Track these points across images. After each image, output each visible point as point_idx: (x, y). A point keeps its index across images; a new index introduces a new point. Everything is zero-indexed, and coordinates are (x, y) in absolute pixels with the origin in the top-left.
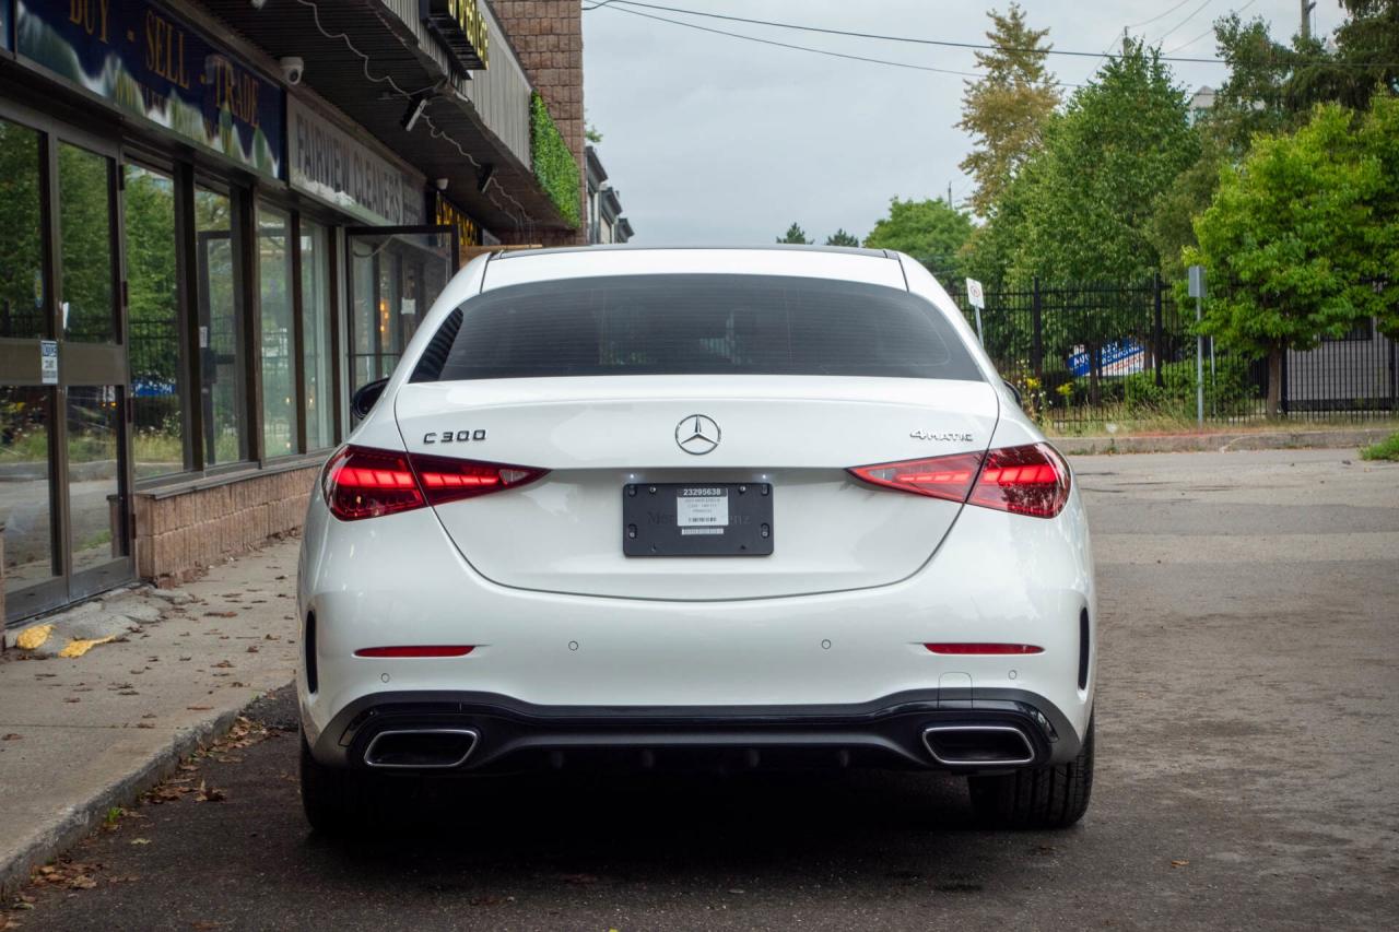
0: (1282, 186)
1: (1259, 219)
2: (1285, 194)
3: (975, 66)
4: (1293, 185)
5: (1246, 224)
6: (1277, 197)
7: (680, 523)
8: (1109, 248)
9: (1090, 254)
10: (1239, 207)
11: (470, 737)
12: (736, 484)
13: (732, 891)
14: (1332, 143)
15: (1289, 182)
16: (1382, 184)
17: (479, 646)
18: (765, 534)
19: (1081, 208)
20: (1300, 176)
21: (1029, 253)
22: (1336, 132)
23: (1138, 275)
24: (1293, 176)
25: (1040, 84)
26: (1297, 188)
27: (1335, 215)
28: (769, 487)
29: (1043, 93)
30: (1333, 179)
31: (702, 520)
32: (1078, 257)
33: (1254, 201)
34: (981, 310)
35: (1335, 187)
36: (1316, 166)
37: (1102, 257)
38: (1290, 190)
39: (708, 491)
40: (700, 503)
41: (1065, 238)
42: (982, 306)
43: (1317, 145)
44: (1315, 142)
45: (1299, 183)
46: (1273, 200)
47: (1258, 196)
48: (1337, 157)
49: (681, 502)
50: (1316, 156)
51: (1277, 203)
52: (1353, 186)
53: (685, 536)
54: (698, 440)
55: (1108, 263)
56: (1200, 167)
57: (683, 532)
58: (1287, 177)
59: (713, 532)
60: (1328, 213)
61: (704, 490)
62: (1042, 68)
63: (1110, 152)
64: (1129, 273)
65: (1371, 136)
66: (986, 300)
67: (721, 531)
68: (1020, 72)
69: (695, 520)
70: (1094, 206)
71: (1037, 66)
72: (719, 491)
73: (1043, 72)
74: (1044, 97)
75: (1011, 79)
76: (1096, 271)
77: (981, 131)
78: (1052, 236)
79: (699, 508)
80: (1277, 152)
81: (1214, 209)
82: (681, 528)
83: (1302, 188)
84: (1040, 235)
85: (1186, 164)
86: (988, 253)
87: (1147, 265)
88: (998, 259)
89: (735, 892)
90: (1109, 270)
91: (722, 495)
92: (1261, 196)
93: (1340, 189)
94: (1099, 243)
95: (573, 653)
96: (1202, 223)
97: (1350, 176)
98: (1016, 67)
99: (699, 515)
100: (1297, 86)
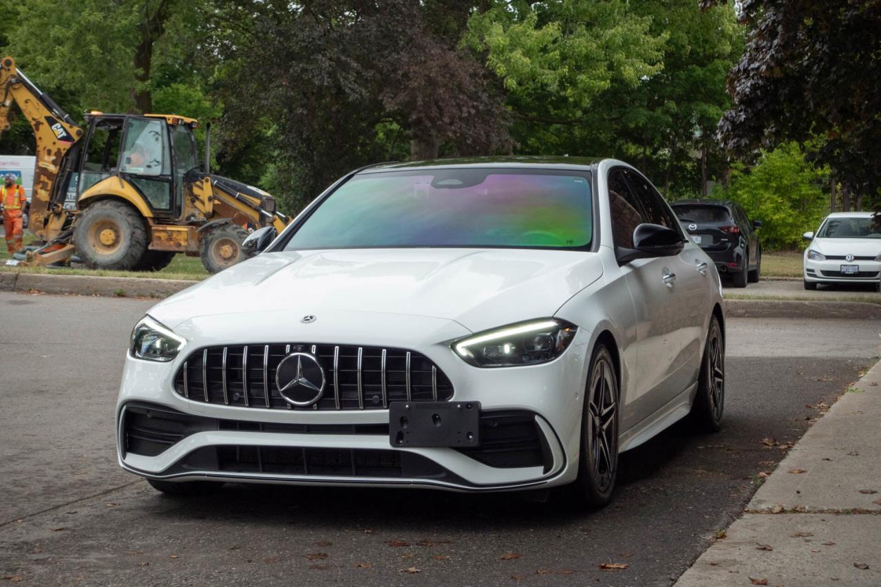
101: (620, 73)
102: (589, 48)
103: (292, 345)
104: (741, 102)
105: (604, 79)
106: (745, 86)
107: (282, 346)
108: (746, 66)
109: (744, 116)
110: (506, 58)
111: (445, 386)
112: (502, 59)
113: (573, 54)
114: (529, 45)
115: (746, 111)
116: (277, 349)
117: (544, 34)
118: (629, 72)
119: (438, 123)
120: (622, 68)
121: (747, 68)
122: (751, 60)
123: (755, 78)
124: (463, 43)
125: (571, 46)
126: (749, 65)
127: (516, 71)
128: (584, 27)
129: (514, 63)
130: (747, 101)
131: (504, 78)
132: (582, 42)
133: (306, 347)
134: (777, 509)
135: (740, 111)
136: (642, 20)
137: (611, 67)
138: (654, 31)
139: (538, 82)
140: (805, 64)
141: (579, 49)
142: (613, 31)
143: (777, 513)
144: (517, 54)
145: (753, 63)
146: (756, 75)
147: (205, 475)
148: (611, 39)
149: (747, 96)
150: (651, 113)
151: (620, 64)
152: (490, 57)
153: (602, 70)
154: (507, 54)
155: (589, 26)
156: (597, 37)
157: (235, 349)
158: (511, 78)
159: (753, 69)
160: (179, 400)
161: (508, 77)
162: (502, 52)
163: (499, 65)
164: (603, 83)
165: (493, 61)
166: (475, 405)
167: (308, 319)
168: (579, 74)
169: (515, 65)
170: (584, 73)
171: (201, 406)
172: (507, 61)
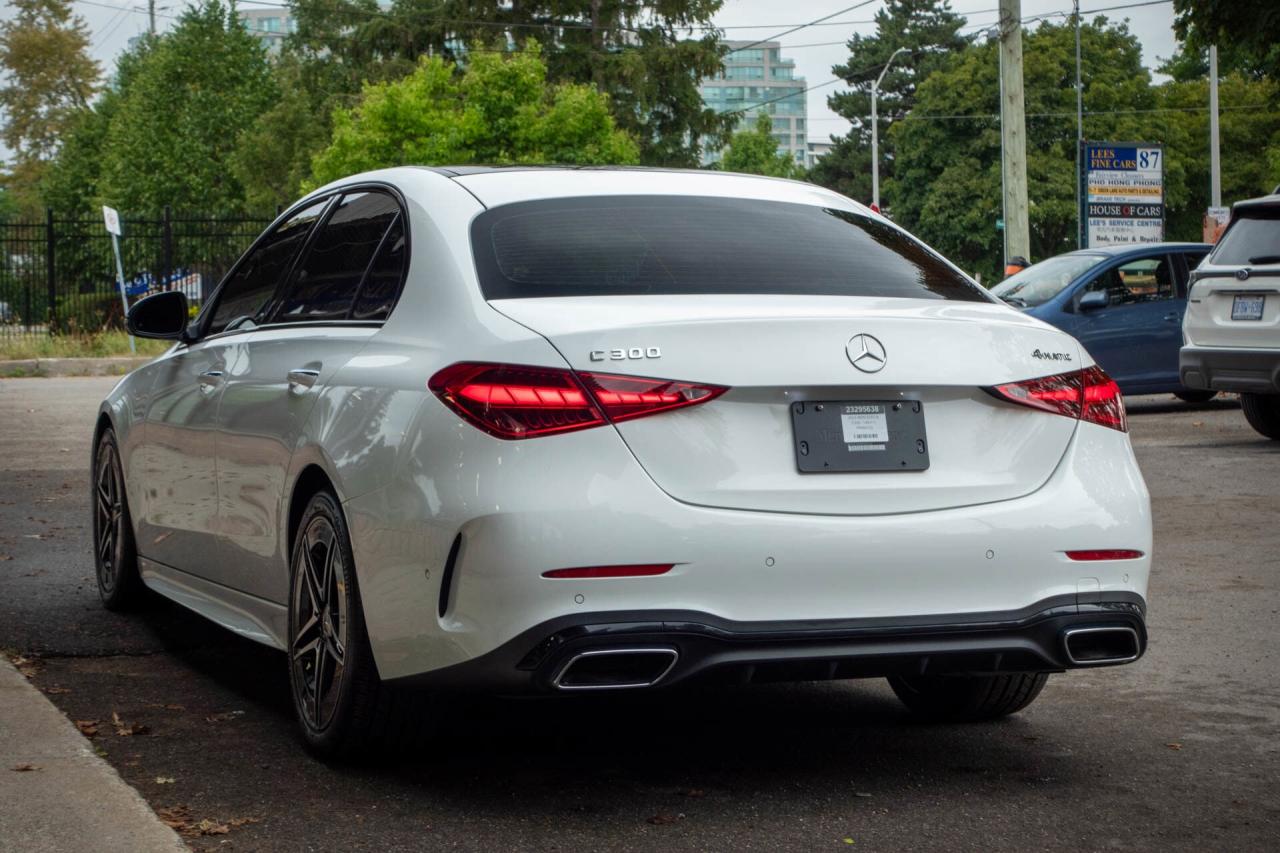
0: (394, 128)
1: (375, 158)
2: (398, 135)
3: (6, 6)
4: (405, 128)
5: (364, 163)
6: (391, 138)
7: (846, 440)
8: (193, 179)
9: (175, 185)
10: (359, 146)
11: (671, 656)
12: (892, 401)
13: (858, 794)
14: (437, 92)
15: (402, 125)
16: (484, 130)
17: (679, 564)
18: (921, 448)
19: (167, 141)
20: (411, 121)
21: (114, 183)
22: (440, 82)
23: (221, 206)
24: (405, 120)
25: (69, 24)
26: (409, 131)
27: (443, 156)
28: (919, 403)
29: (73, 33)
30: (442, 123)
31: (865, 436)
32: (163, 186)
33: (371, 141)
34: (117, 236)
35: (442, 131)
36: (425, 111)
37: (186, 189)
38: (403, 131)
39: (867, 408)
40: (863, 420)
41: (151, 168)
42: (118, 232)
43: (423, 93)
44: (421, 91)
45: (410, 127)
46: (387, 141)
47: (373, 137)
48: (442, 103)
49: (845, 418)
50: (425, 102)
51: (390, 144)
52: (460, 132)
53: (852, 452)
54: (867, 359)
55: (193, 195)
56: (281, 109)
57: (850, 448)
58: (400, 121)
59: (876, 448)
60: (437, 154)
61: (864, 407)
62: (70, 10)
63: (194, 91)
64: (212, 204)
65: (472, 86)
66: (121, 228)
67: (882, 448)
68: (50, 14)
69: (859, 436)
70: (179, 139)
71: (65, 8)
72: (876, 408)
73: (70, 14)
74: (74, 38)
75: (40, 19)
76: (181, 200)
77: (10, 67)
78: (138, 167)
79: (861, 425)
80: (390, 97)
81: (333, 148)
82: (847, 444)
83: (413, 131)
84: (126, 168)
85: (264, 106)
86: (61, 183)
87: (231, 196)
88: (73, 189)
89: (862, 795)
90: (195, 202)
91: (881, 412)
92: (377, 138)
93: (447, 134)
94: (184, 175)
95: (770, 568)
96: (324, 160)
97: (456, 121)
98: (45, 8)
99: (861, 432)
100: (362, 38)
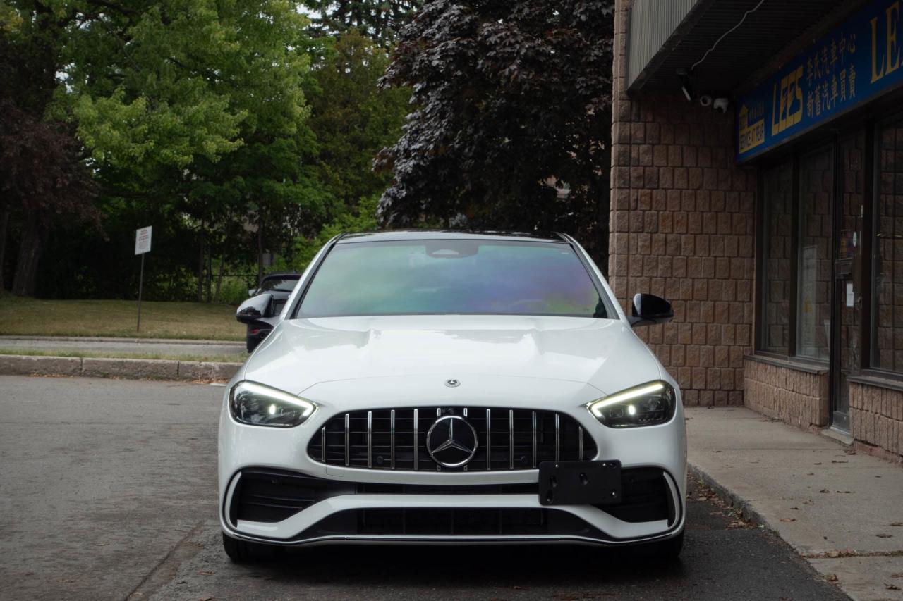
101: (202, 148)
102: (174, 123)
103: (442, 408)
104: (403, 180)
105: (185, 154)
106: (407, 166)
107: (433, 409)
108: (407, 147)
109: (405, 193)
110: (94, 131)
111: (591, 445)
112: (90, 131)
113: (157, 129)
114: (117, 119)
115: (407, 189)
116: (428, 413)
117: (133, 109)
118: (211, 146)
119: (31, 193)
120: (204, 143)
121: (408, 149)
122: (412, 141)
123: (417, 158)
124: (49, 116)
125: (156, 121)
126: (409, 146)
127: (105, 143)
128: (167, 104)
129: (103, 135)
130: (408, 179)
131: (93, 149)
132: (168, 118)
133: (458, 410)
134: (835, 554)
135: (402, 188)
136: (220, 98)
137: (192, 143)
138: (231, 109)
139: (125, 155)
140: (457, 146)
141: (165, 124)
142: (195, 108)
143: (836, 557)
144: (105, 127)
145: (413, 144)
146: (418, 155)
147: (344, 539)
148: (194, 115)
149: (409, 174)
150: (219, 187)
151: (202, 139)
152: (79, 128)
153: (185, 144)
154: (96, 127)
155: (171, 103)
156: (179, 113)
157: (381, 414)
158: (99, 150)
159: (414, 150)
160: (313, 464)
161: (96, 149)
162: (90, 124)
163: (88, 137)
164: (186, 157)
165: (83, 133)
166: (617, 463)
167: (452, 383)
168: (163, 149)
169: (104, 138)
170: (166, 147)
171: (341, 470)
172: (96, 134)
